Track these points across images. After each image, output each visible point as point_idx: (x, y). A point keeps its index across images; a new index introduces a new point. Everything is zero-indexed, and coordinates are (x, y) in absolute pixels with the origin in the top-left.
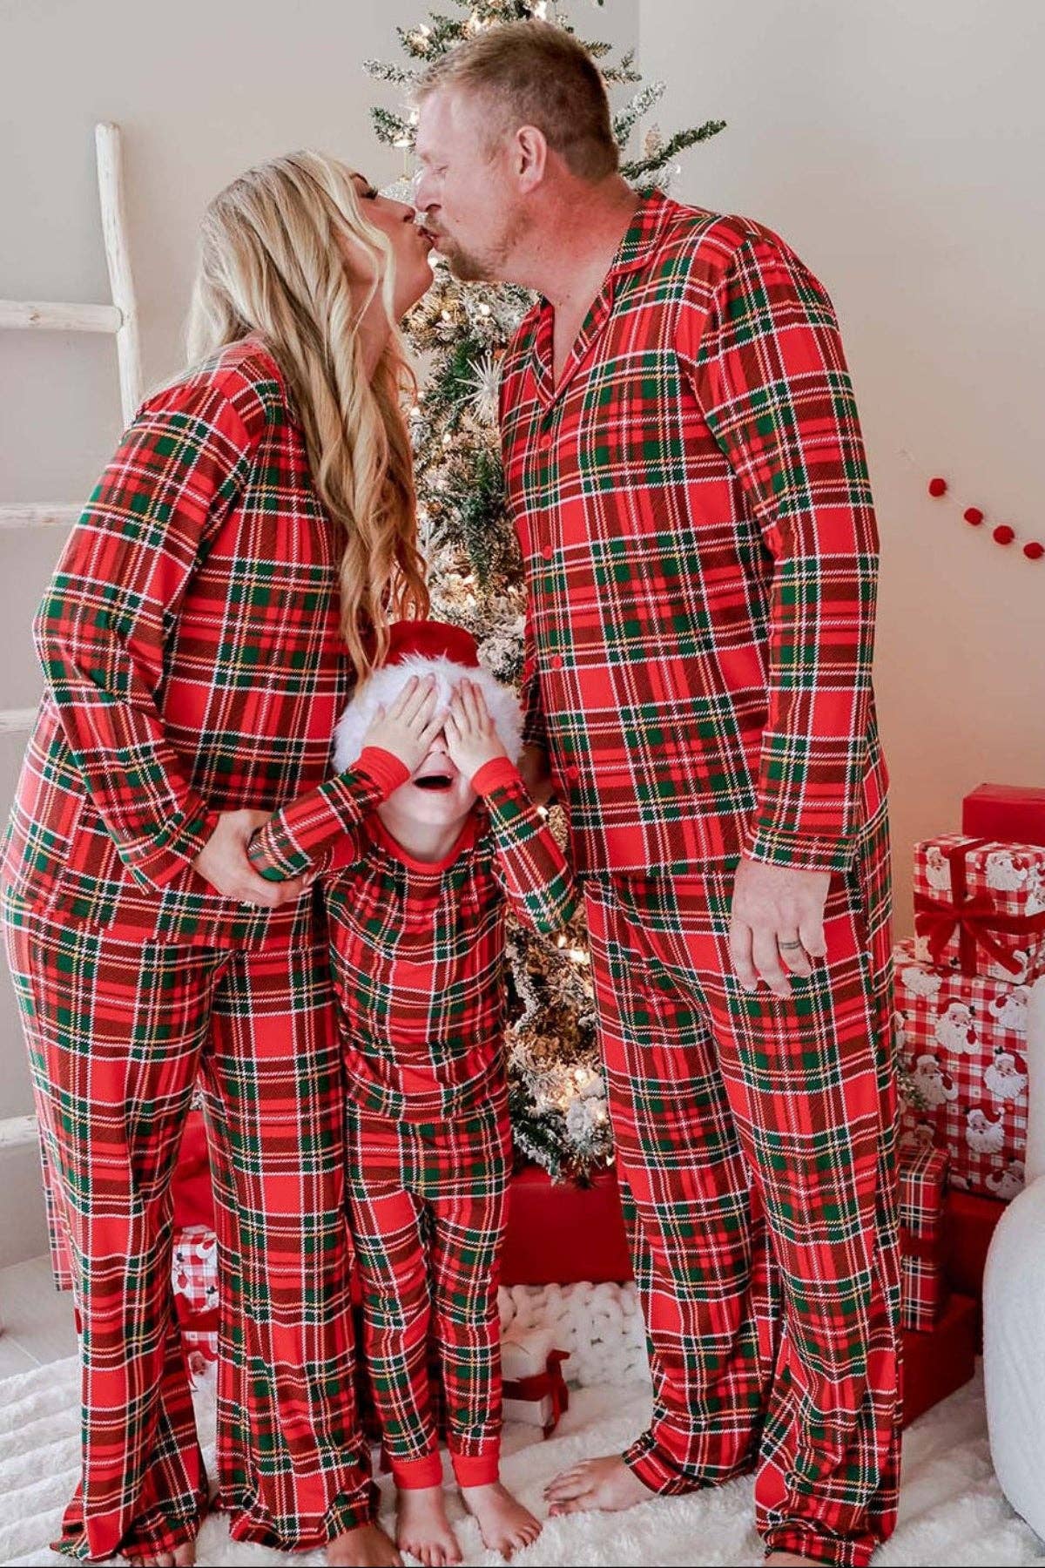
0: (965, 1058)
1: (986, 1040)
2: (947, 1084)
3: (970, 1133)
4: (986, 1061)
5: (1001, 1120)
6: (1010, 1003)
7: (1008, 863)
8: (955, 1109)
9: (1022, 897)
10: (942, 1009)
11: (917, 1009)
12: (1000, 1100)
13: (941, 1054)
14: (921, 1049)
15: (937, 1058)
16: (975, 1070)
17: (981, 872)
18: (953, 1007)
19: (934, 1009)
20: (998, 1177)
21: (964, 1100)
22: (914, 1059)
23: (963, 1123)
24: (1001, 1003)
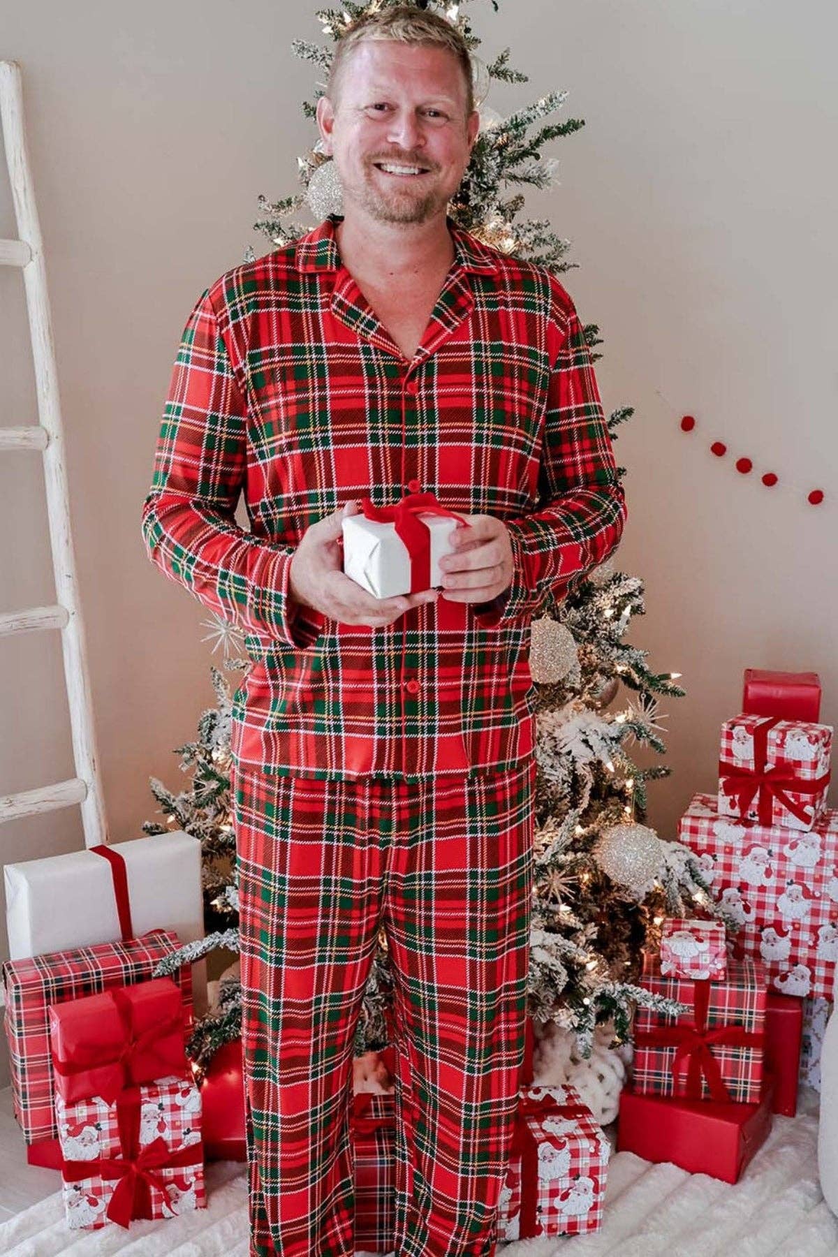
0: (762, 889)
1: (780, 875)
2: (747, 909)
3: (763, 946)
4: (780, 891)
5: (789, 936)
6: (801, 846)
7: (805, 739)
8: (752, 929)
9: (814, 765)
10: (745, 852)
11: (725, 853)
12: (790, 920)
13: (743, 887)
14: (726, 884)
15: (740, 890)
16: (770, 898)
17: (781, 745)
18: (755, 850)
19: (739, 853)
20: (784, 978)
21: (760, 922)
22: (721, 892)
23: (758, 938)
24: (794, 846)
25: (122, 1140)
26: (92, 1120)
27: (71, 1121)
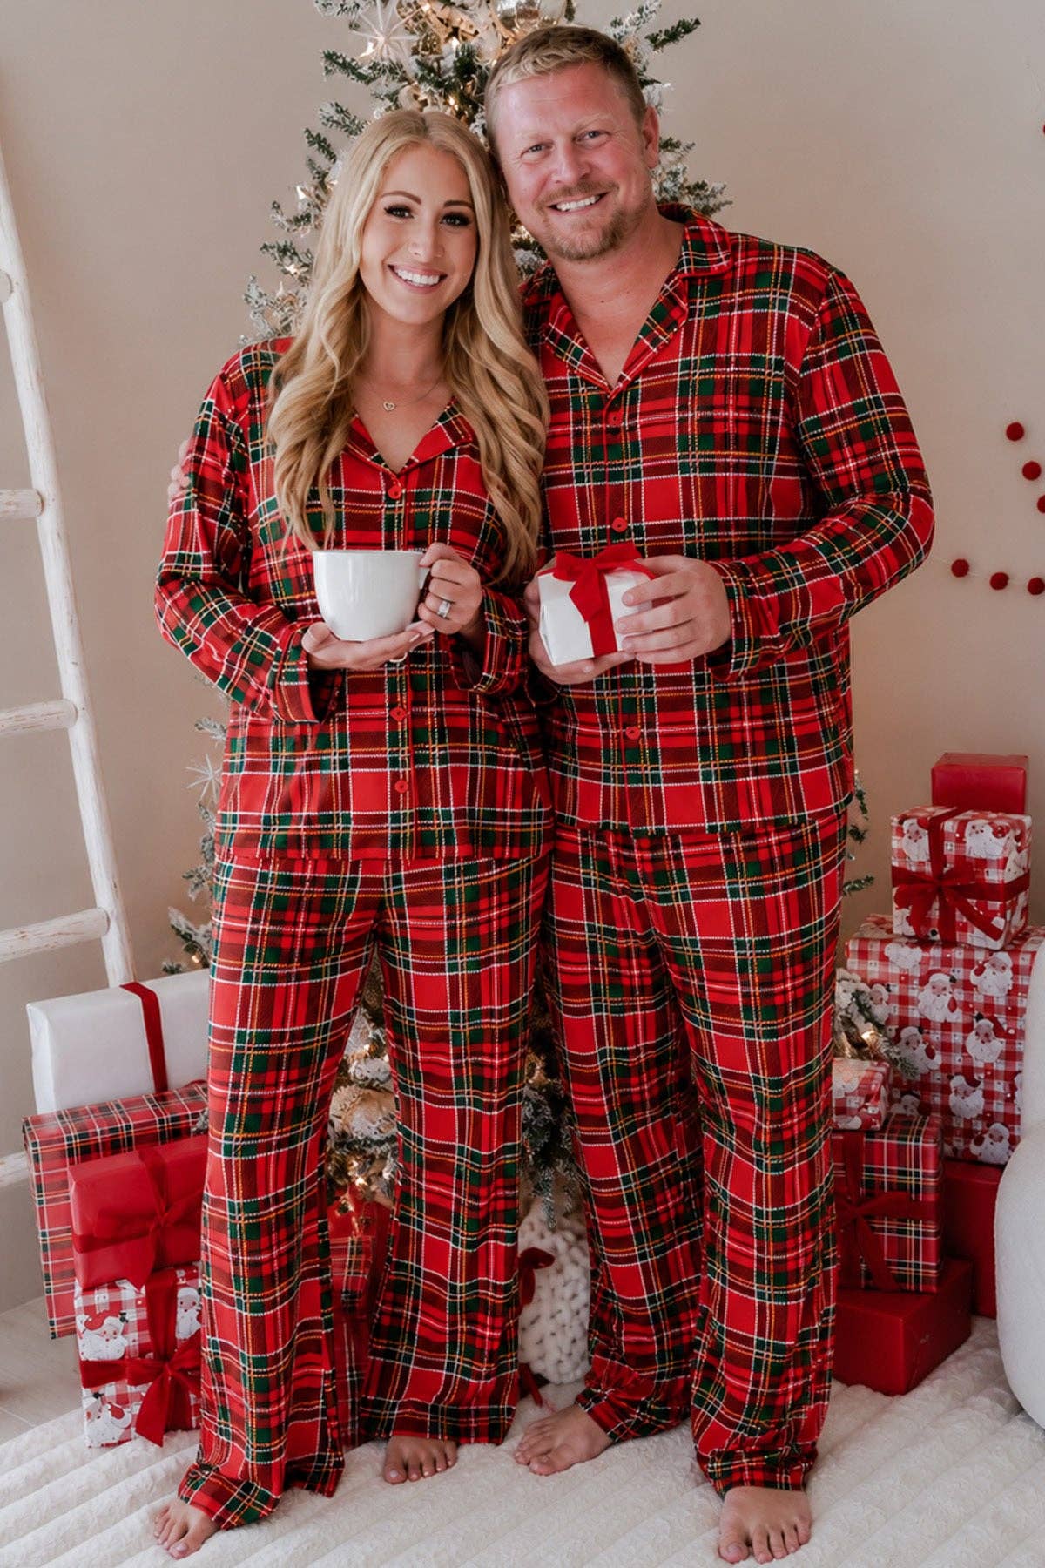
0: (946, 1026)
1: (967, 1007)
2: (930, 1054)
3: (953, 1099)
4: (967, 1028)
5: (982, 1085)
6: (988, 971)
7: (988, 831)
8: (937, 1078)
9: (1003, 865)
10: (924, 981)
11: (901, 982)
12: (981, 1065)
13: (925, 1024)
14: (904, 1022)
15: (921, 1030)
16: (956, 1038)
17: (960, 841)
18: (934, 978)
19: (916, 982)
20: (979, 1141)
21: (946, 1068)
22: (898, 1031)
23: (946, 1090)
24: (980, 971)
25: (153, 1335)
26: (116, 1309)
27: (89, 1310)
